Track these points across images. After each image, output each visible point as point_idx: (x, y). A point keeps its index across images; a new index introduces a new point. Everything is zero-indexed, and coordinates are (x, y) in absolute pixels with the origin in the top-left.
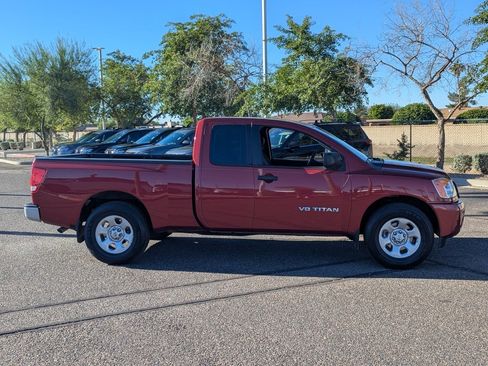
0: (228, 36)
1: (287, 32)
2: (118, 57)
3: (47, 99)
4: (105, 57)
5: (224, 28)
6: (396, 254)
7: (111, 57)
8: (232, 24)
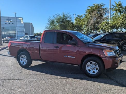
0: (103, 9)
1: (114, 6)
2: (79, 17)
3: (59, 27)
4: (76, 17)
5: (102, 7)
6: (91, 73)
7: (77, 17)
8: (105, 5)
